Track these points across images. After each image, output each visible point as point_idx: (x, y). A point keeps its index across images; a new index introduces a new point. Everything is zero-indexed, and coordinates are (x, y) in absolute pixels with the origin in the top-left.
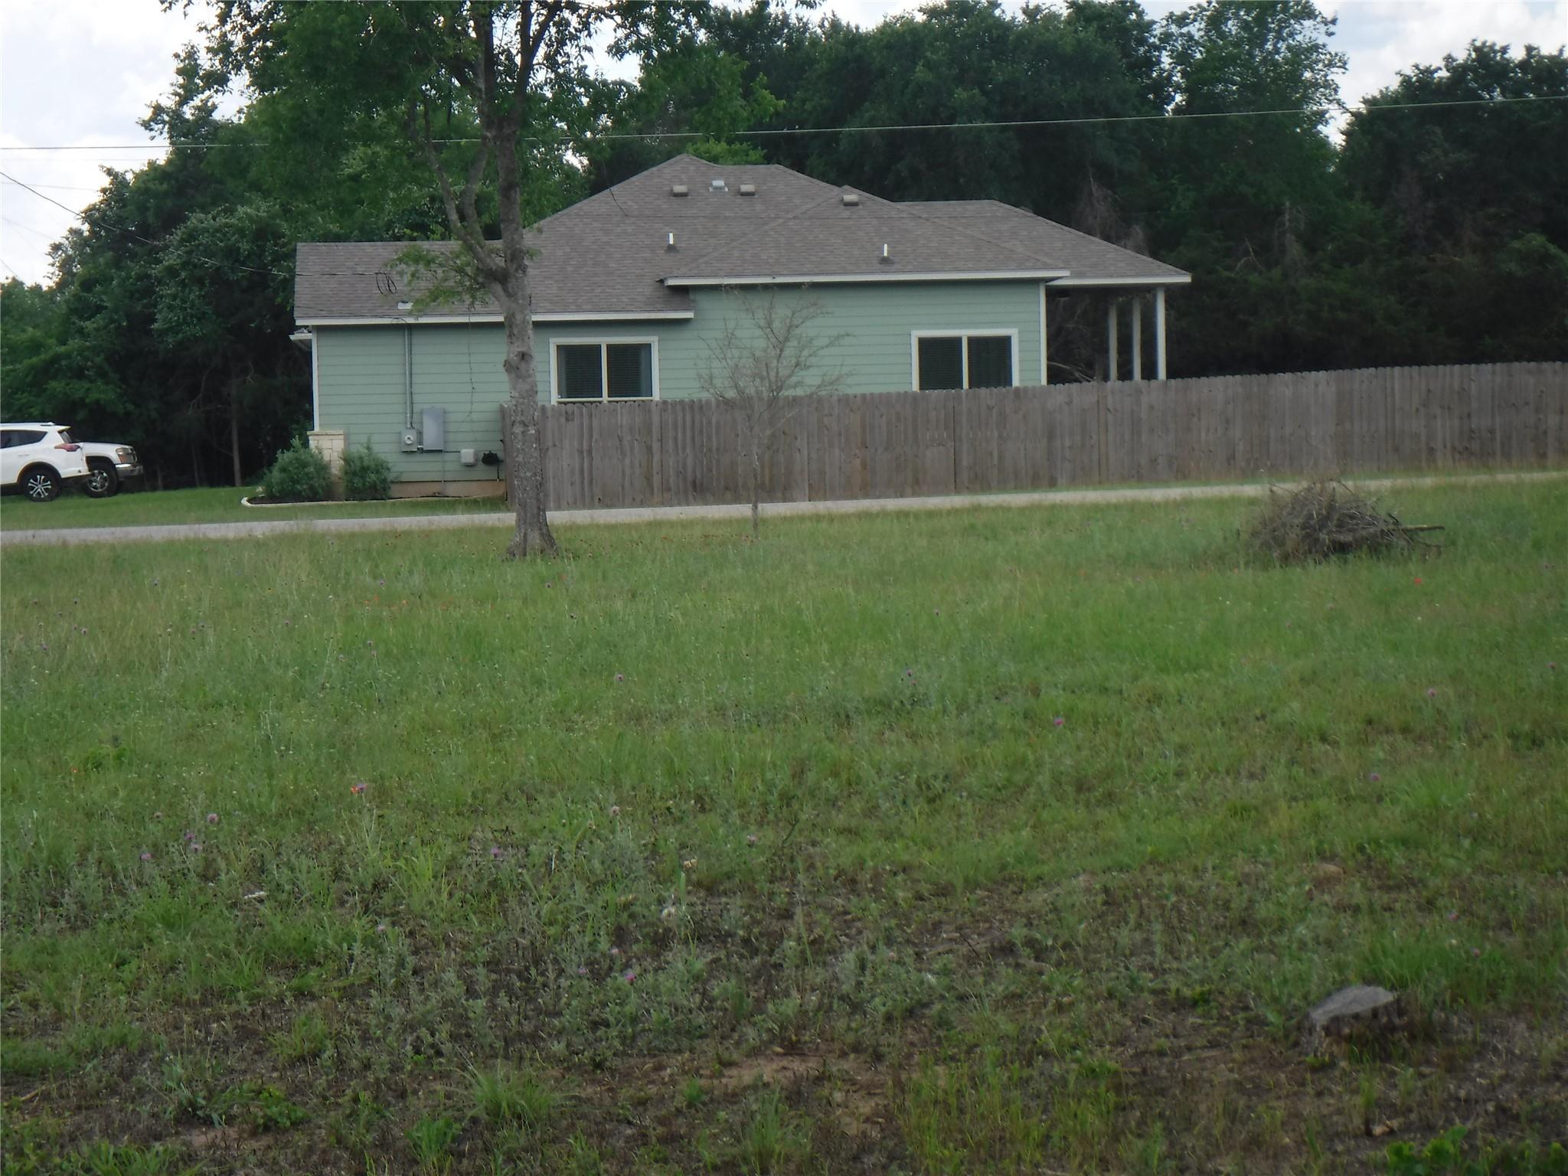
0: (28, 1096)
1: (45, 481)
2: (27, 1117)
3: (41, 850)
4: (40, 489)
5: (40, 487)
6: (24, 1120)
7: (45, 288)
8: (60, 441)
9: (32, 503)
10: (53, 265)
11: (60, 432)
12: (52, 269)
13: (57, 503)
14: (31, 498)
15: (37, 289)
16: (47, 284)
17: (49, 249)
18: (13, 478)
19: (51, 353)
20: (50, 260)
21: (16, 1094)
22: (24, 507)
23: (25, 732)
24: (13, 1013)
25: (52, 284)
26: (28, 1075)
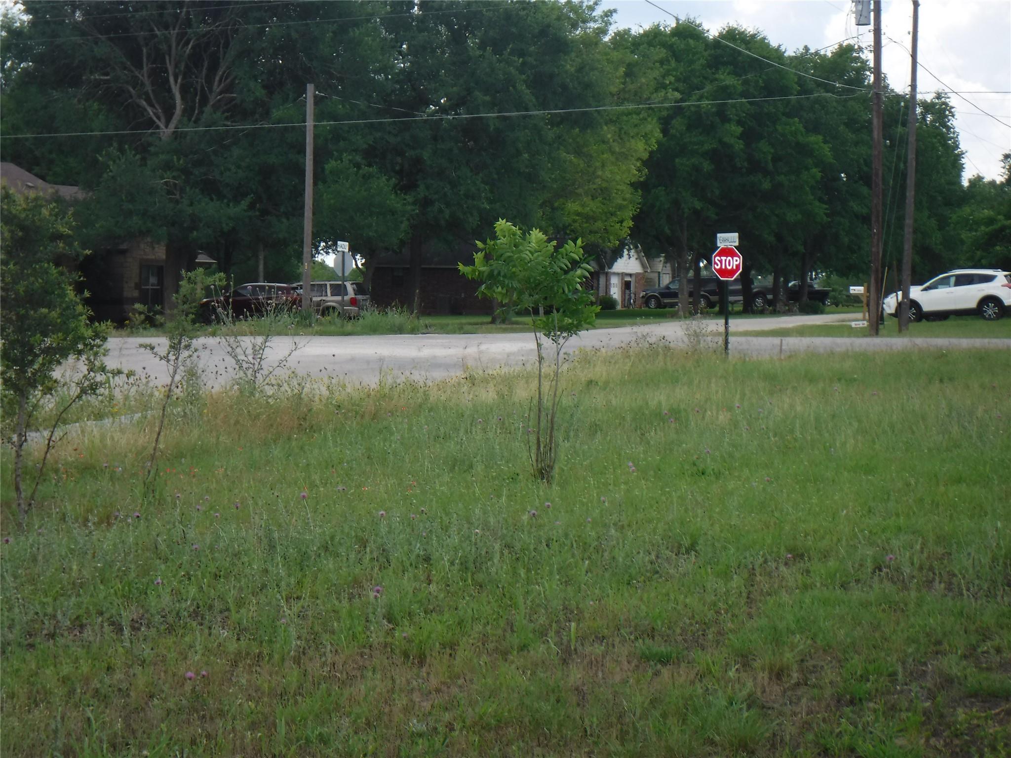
0: (997, 711)
1: (994, 307)
2: (996, 724)
3: (1001, 548)
4: (990, 312)
5: (990, 310)
6: (995, 726)
7: (998, 182)
8: (1005, 282)
9: (986, 322)
10: (1004, 168)
11: (1006, 276)
12: (1003, 170)
13: (1001, 322)
14: (984, 318)
15: (992, 183)
16: (999, 180)
17: (1002, 158)
18: (973, 304)
19: (999, 225)
20: (1002, 164)
21: (990, 709)
22: (979, 324)
23: (987, 470)
24: (986, 655)
25: (1003, 180)
26: (997, 697)
